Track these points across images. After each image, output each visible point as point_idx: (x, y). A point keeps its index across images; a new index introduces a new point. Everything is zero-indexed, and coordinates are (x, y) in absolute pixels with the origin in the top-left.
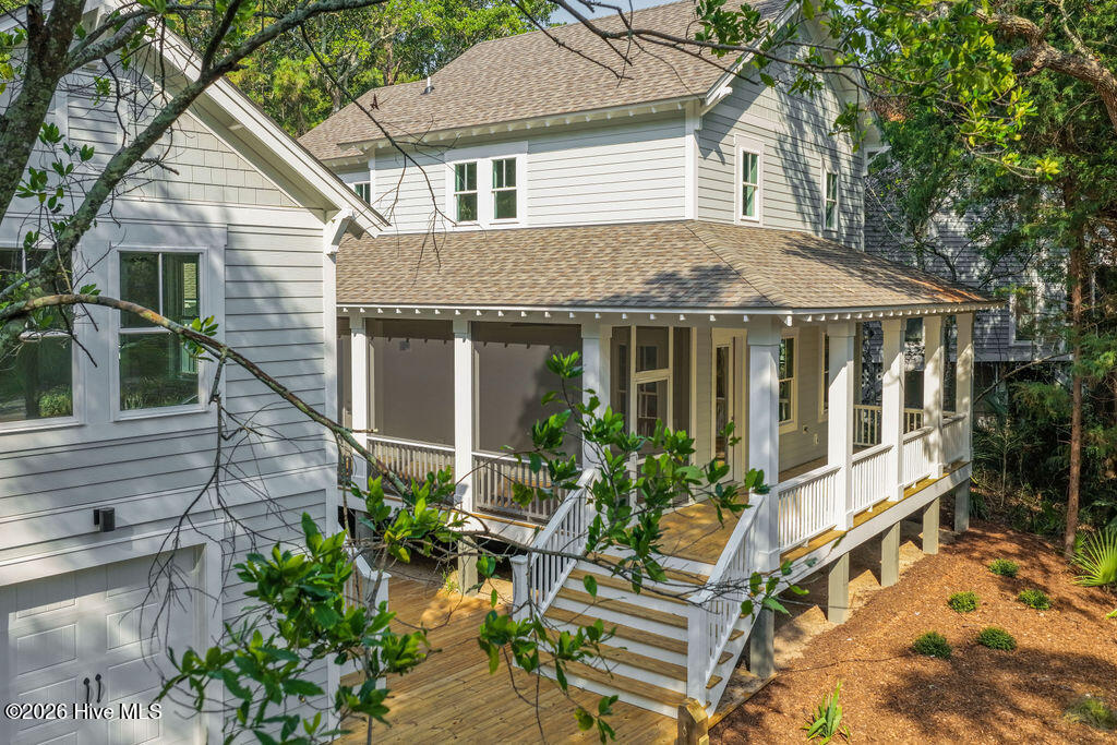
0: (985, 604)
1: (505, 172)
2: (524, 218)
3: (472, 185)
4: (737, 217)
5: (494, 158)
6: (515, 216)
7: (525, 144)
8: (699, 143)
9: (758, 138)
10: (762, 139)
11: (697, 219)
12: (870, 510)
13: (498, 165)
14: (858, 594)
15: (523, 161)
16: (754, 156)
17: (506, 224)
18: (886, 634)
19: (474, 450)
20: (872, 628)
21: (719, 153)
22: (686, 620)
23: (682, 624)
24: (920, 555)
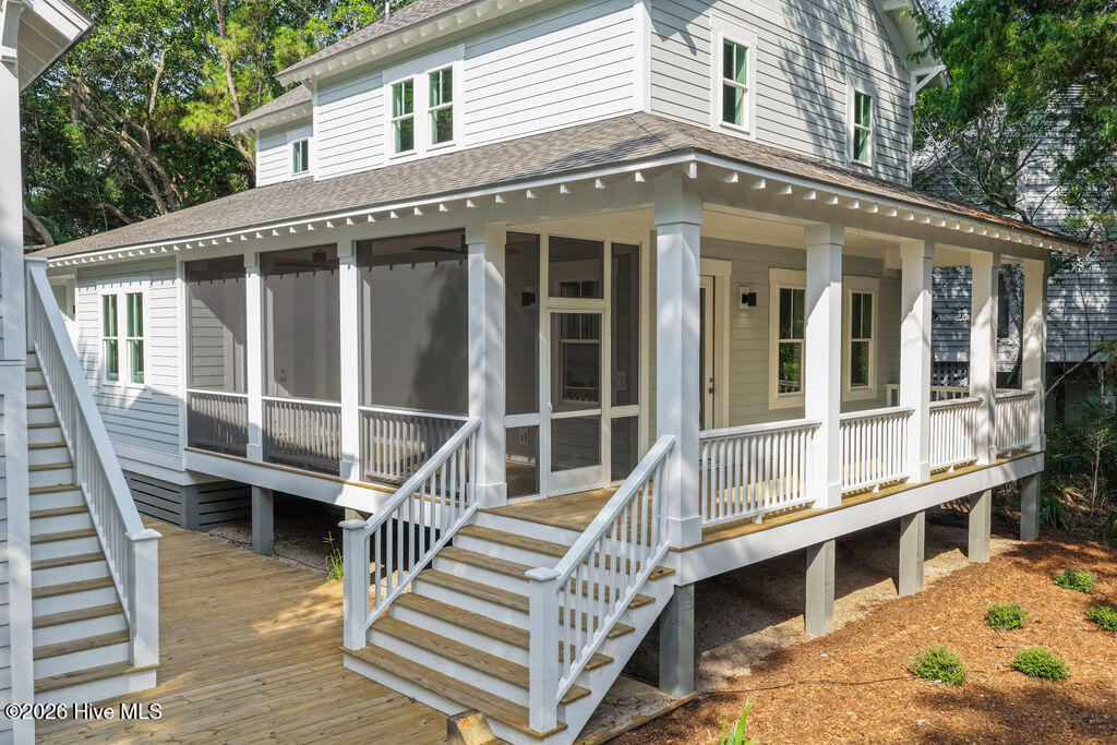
0: (1038, 622)
1: (443, 84)
2: (462, 139)
3: (409, 107)
4: (715, 120)
5: (430, 71)
6: (451, 138)
7: (461, 48)
8: (651, 15)
9: (750, 27)
10: (756, 30)
11: (649, 112)
12: (876, 490)
13: (434, 77)
14: (863, 603)
15: (460, 69)
16: (742, 50)
17: (445, 148)
18: (880, 651)
19: (362, 403)
20: (863, 643)
21: (685, 34)
22: (526, 600)
23: (520, 606)
24: (965, 563)
